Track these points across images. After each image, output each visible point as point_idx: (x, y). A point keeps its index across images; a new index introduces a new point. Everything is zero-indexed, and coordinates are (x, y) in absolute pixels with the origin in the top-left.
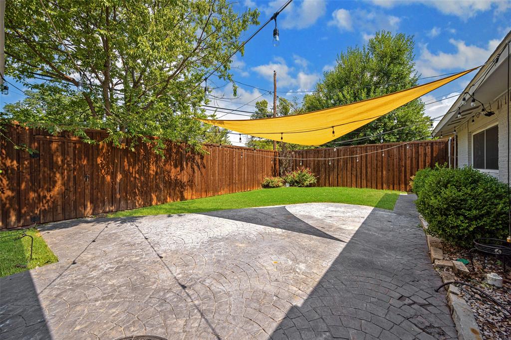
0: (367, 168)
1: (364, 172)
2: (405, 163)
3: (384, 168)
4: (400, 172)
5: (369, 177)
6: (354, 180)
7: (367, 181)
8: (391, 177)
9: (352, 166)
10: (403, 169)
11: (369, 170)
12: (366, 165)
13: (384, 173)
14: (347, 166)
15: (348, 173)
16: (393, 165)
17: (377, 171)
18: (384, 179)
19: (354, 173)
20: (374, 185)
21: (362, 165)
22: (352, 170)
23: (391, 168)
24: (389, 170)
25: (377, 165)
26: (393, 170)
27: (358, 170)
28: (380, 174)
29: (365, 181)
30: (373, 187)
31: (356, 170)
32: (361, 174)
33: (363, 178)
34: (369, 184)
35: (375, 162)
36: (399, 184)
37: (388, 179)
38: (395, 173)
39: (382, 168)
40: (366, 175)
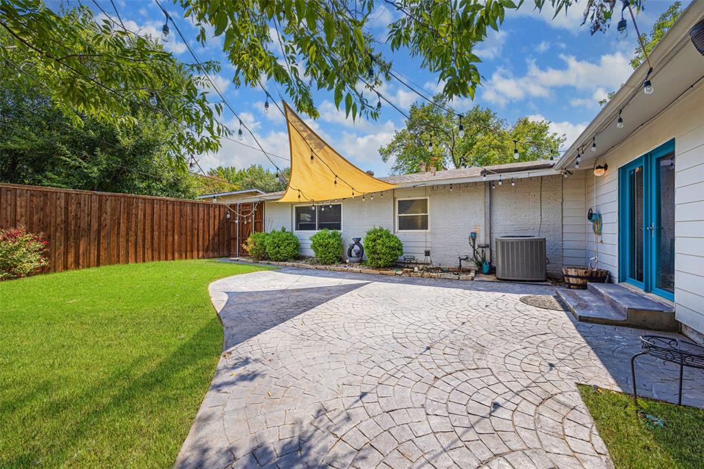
0: (152, 231)
1: (148, 237)
2: (198, 226)
3: (175, 231)
4: (193, 236)
5: (156, 245)
6: (132, 251)
7: (153, 250)
8: (184, 242)
9: (128, 229)
10: (196, 232)
11: (156, 233)
12: (152, 227)
13: (176, 237)
14: (119, 228)
15: (121, 240)
16: (186, 227)
17: (167, 235)
18: (176, 247)
19: (132, 239)
20: (163, 256)
21: (146, 227)
22: (128, 234)
23: (183, 232)
24: (182, 234)
25: (167, 226)
26: (186, 235)
27: (139, 234)
28: (170, 239)
29: (150, 252)
30: (162, 258)
31: (136, 235)
32: (144, 240)
33: (147, 246)
34: (156, 255)
35: (165, 221)
36: (192, 252)
37: (180, 246)
38: (188, 238)
39: (174, 231)
40: (152, 243)
